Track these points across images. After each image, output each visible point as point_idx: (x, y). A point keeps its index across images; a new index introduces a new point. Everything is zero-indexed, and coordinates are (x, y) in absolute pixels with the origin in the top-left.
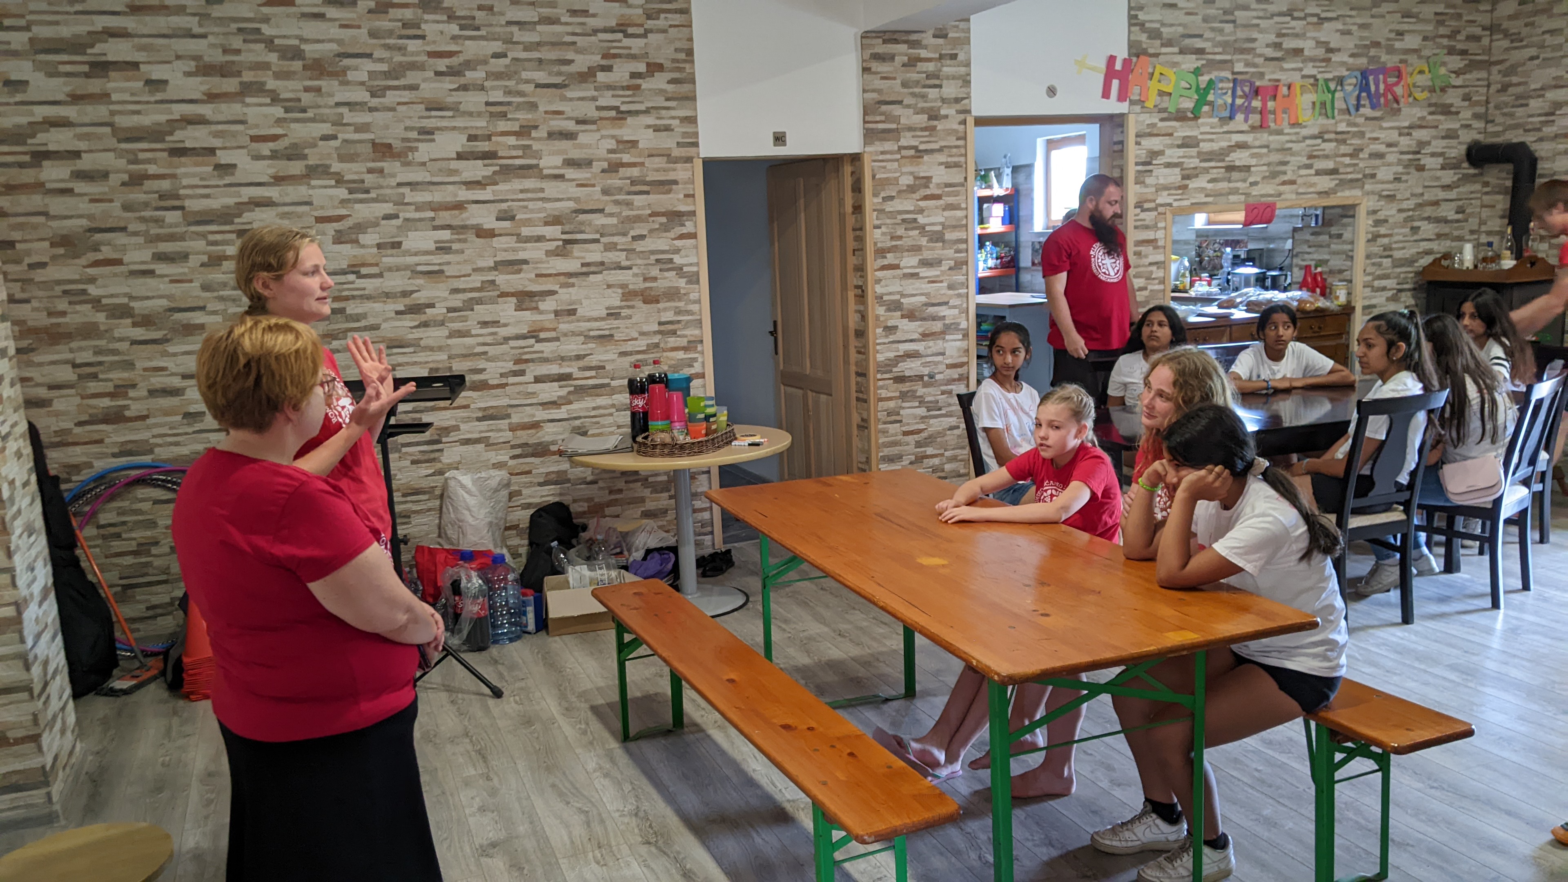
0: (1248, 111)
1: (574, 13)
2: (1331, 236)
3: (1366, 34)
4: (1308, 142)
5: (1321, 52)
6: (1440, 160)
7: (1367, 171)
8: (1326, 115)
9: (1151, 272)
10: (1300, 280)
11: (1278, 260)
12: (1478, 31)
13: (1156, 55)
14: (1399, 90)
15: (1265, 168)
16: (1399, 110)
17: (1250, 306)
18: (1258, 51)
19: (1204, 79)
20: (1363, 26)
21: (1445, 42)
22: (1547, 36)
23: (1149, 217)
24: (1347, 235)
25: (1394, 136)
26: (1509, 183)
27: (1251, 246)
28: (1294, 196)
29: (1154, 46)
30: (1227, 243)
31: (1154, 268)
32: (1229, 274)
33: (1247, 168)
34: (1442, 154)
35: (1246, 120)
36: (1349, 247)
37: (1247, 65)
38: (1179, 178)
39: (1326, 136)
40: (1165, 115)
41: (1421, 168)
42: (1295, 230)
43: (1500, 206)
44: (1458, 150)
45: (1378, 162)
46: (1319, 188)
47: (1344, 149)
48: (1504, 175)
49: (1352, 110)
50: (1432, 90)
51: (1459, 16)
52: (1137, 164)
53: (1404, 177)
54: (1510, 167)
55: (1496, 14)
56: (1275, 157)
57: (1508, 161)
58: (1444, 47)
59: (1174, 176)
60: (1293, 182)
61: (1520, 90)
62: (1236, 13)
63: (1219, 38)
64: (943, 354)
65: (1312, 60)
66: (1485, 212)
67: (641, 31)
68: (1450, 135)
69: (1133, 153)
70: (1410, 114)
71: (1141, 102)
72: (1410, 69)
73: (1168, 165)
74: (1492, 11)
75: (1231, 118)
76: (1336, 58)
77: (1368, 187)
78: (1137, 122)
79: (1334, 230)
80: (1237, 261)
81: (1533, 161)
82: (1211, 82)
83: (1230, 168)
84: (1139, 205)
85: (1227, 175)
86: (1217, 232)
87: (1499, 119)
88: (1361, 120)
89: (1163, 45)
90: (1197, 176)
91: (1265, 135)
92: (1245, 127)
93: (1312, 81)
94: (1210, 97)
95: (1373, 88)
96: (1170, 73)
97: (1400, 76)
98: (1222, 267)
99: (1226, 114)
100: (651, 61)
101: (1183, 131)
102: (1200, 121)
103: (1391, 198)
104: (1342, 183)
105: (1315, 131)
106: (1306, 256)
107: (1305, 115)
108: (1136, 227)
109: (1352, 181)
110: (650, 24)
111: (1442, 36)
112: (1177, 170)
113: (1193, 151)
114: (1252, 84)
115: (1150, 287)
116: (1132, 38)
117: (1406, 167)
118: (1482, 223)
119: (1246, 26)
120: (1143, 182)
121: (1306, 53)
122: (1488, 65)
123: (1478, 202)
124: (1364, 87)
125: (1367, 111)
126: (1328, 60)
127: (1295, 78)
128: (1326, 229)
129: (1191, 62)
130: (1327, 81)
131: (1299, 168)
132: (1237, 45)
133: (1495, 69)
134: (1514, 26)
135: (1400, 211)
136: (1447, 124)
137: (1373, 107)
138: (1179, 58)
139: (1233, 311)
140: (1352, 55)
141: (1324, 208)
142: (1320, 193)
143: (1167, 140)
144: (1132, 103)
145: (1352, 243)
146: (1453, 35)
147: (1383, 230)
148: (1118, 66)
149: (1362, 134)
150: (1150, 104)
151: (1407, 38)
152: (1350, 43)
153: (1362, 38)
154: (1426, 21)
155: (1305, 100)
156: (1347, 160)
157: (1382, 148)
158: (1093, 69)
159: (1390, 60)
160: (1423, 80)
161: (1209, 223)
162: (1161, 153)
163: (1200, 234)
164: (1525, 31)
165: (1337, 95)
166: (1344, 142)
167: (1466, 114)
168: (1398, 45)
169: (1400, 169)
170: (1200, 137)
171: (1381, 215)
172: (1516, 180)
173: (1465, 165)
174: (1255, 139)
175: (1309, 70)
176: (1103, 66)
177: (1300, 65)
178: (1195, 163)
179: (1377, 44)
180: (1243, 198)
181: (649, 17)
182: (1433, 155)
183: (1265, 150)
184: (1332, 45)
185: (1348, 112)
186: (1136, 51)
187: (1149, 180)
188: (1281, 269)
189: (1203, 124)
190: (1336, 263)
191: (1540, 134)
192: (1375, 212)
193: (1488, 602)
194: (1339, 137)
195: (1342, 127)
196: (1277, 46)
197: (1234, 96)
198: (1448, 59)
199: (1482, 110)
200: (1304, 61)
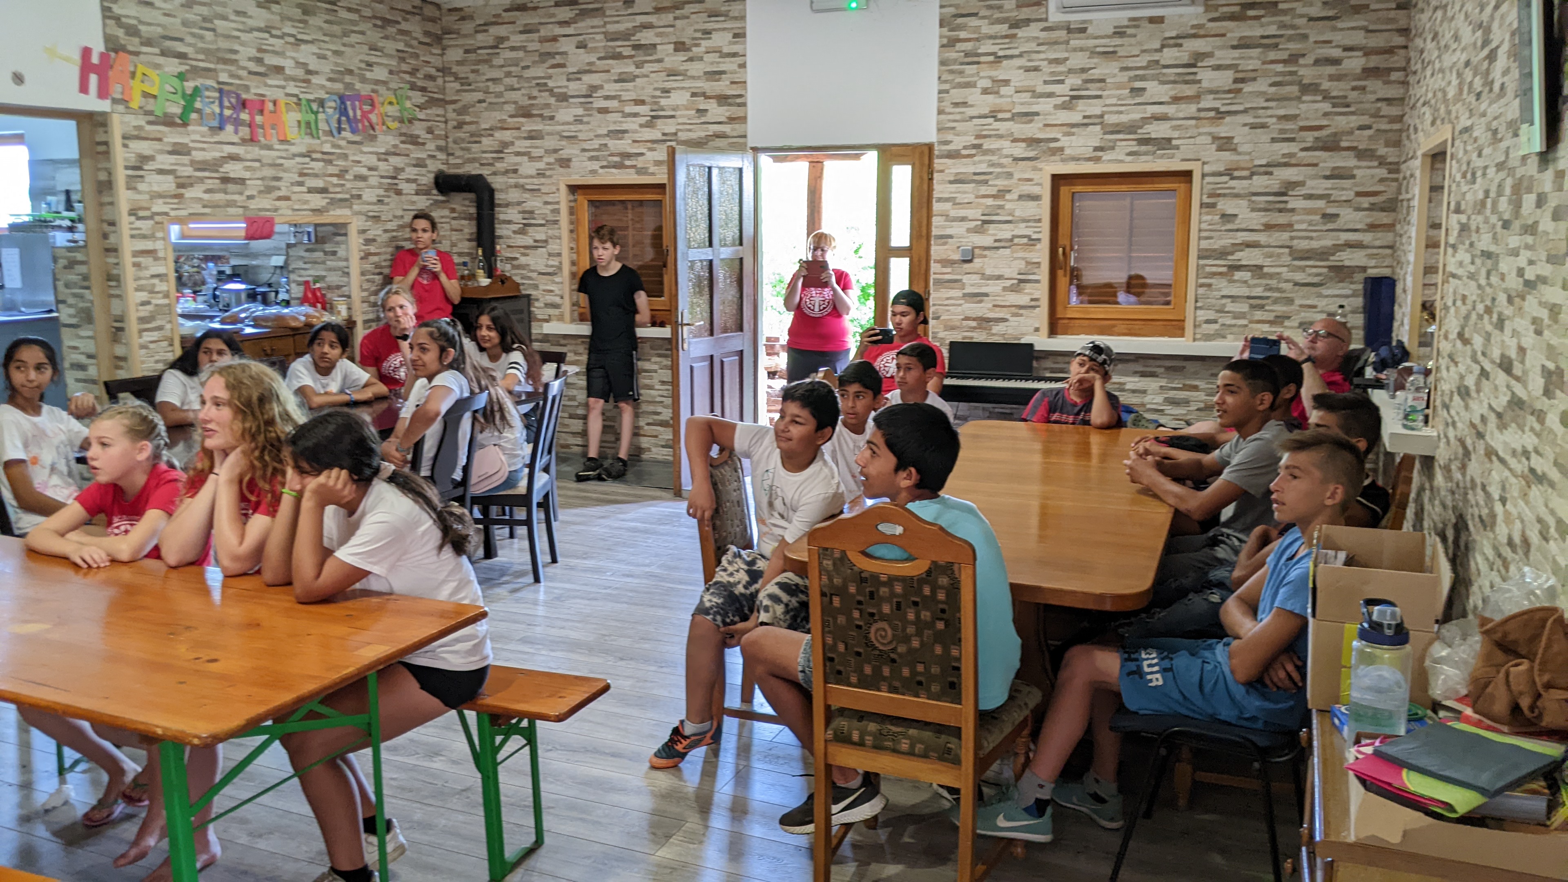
0: (237, 123)
2: (326, 253)
3: (339, 60)
4: (298, 159)
5: (300, 73)
6: (414, 186)
7: (354, 192)
8: (311, 134)
9: (154, 285)
10: (300, 295)
11: (265, 277)
12: (433, 71)
13: (137, 54)
14: (373, 117)
15: (259, 182)
16: (375, 137)
17: (257, 322)
18: (242, 63)
19: (190, 85)
20: (336, 53)
21: (407, 77)
22: (490, 84)
23: (145, 226)
24: (341, 253)
25: (373, 160)
26: (473, 210)
27: (235, 262)
28: (290, 212)
29: (133, 44)
30: (207, 259)
31: (156, 281)
32: (215, 289)
33: (242, 181)
34: (415, 181)
35: (236, 132)
36: (344, 264)
37: (232, 76)
38: (174, 186)
39: (314, 156)
40: (151, 118)
41: (399, 193)
42: (289, 246)
43: (466, 230)
44: (427, 179)
45: (361, 184)
46: (312, 206)
47: (331, 170)
48: (467, 203)
49: (335, 132)
50: (401, 121)
51: (417, 56)
52: (127, 168)
53: (386, 200)
54: (472, 196)
55: (445, 58)
56: (269, 172)
57: (470, 191)
58: (409, 82)
59: (167, 184)
60: (287, 198)
61: (472, 128)
62: (216, 22)
63: (200, 45)
65: (294, 79)
66: (455, 236)
68: (420, 164)
69: (121, 156)
70: (386, 141)
71: (124, 102)
72: (381, 99)
73: (161, 172)
74: (442, 55)
75: (221, 128)
76: (315, 80)
77: (355, 207)
78: (122, 123)
79: (328, 247)
80: (223, 277)
81: (492, 192)
82: (196, 89)
83: (226, 180)
84: (132, 212)
85: (223, 186)
86: (195, 247)
87: (458, 153)
88: (343, 143)
89: (142, 44)
90: (191, 185)
91: (257, 149)
92: (236, 139)
93: (295, 99)
94: (198, 105)
95: (351, 113)
96: (153, 74)
97: (373, 105)
98: (204, 283)
99: (215, 123)
101: (173, 137)
102: (190, 128)
103: (376, 218)
104: (333, 202)
105: (303, 149)
106: (303, 272)
107: (292, 133)
108: (132, 236)
109: (341, 200)
111: (405, 72)
112: (170, 178)
113: (185, 159)
114: (238, 96)
115: (154, 301)
116: (108, 31)
117: (387, 190)
118: (453, 245)
119: (228, 37)
120: (135, 189)
121: (288, 72)
122: (443, 103)
123: (447, 226)
124: (343, 112)
125: (346, 134)
126: (308, 81)
127: (279, 94)
128: (319, 246)
129: (173, 66)
130: (309, 101)
131: (292, 184)
132: (220, 55)
133: (450, 107)
134: (463, 71)
135: (386, 231)
136: (418, 154)
137: (353, 131)
138: (161, 60)
139: (240, 326)
140: (330, 80)
141: (316, 226)
142: (313, 210)
143: (157, 145)
144: (115, 101)
145: (347, 260)
146: (413, 72)
147: (372, 249)
148: (95, 59)
149: (345, 156)
150: (134, 105)
151: (376, 69)
152: (326, 67)
153: (337, 64)
154: (390, 56)
155: (291, 118)
156: (335, 180)
157: (364, 171)
158: (67, 59)
159: (365, 89)
160: (392, 110)
162: (151, 158)
164: (472, 76)
165: (321, 116)
166: (330, 162)
167: (431, 146)
168: (369, 75)
169: (381, 192)
170: (191, 145)
171: (370, 235)
172: (479, 207)
173: (435, 192)
174: (247, 152)
175: (292, 89)
176: (77, 57)
177: (282, 83)
178: (188, 171)
179: (350, 72)
180: (240, 211)
182: (408, 181)
183: (257, 164)
184: (311, 68)
185: (331, 133)
186: (113, 46)
187: (142, 187)
188: (270, 285)
189: (194, 132)
190: (333, 279)
191: (493, 169)
192: (364, 231)
193: (530, 579)
194: (326, 157)
195: (327, 148)
196: (259, 61)
197: (221, 106)
198: (411, 93)
199: (442, 143)
200: (286, 80)
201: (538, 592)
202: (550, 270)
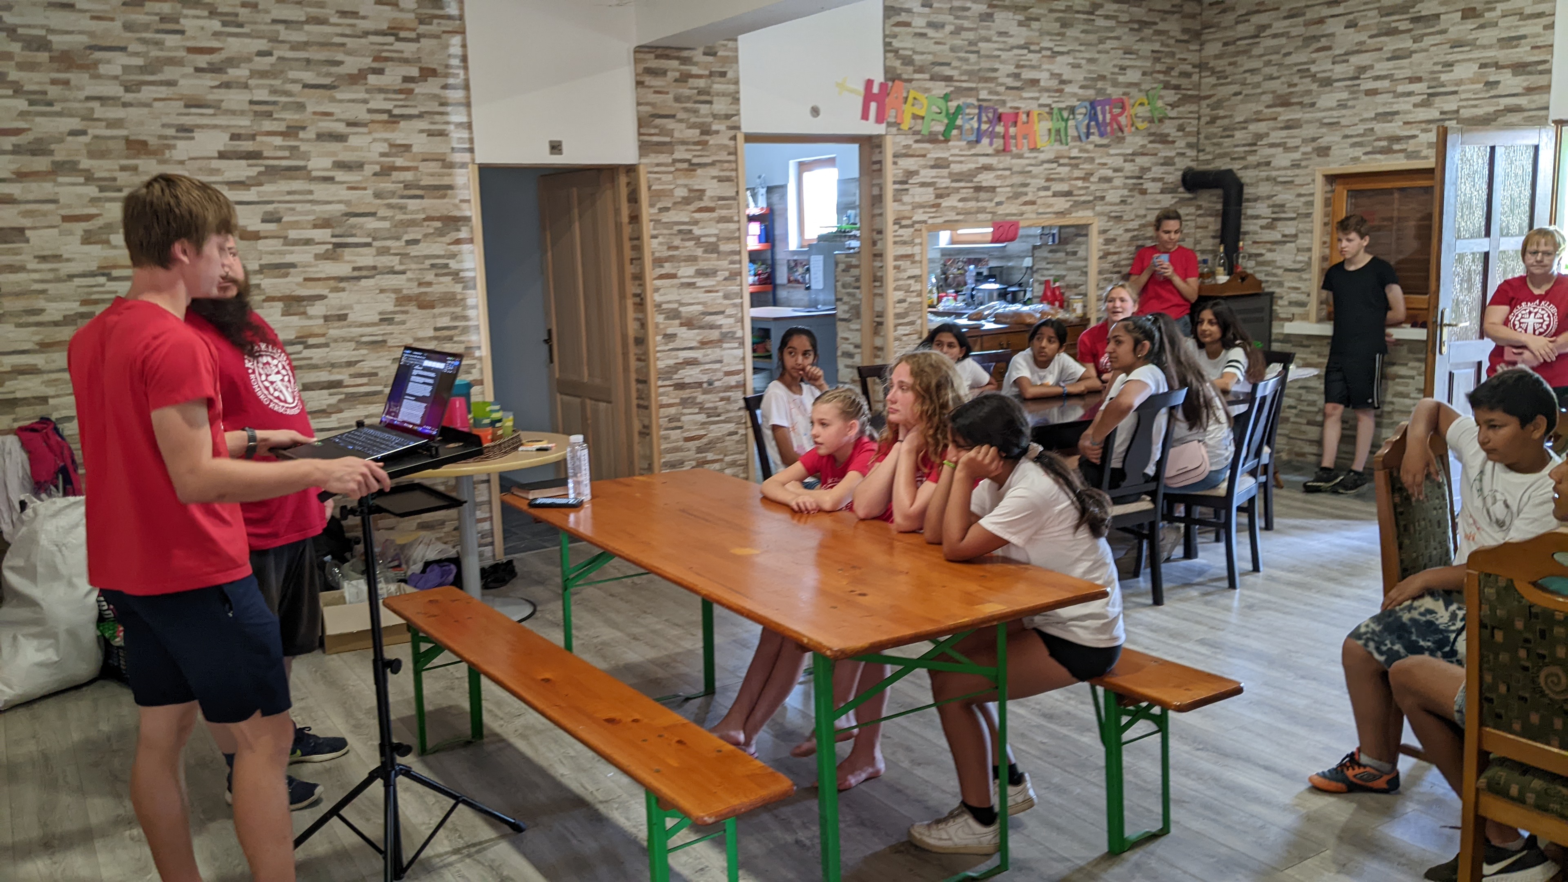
0: (993, 135)
1: (343, 14)
2: (1067, 254)
3: (1093, 68)
4: (1046, 166)
5: (1054, 83)
6: (1159, 185)
7: (1098, 194)
8: (1061, 141)
9: (910, 285)
10: (1041, 294)
11: (1017, 277)
12: (1188, 68)
13: (910, 81)
14: (1123, 120)
15: (1008, 189)
16: (1124, 138)
17: (998, 318)
18: (1000, 80)
19: (953, 104)
20: (1091, 61)
21: (1161, 77)
22: (1247, 75)
23: (906, 233)
24: (1081, 253)
25: (1119, 162)
26: (1219, 207)
27: (993, 264)
28: (1034, 216)
29: (907, 72)
30: (970, 262)
31: (912, 282)
32: (973, 289)
33: (992, 189)
34: (1161, 180)
35: (991, 144)
36: (1082, 263)
37: (990, 93)
38: (933, 196)
39: (1062, 161)
40: (918, 137)
41: (1144, 192)
42: (1035, 248)
43: (1211, 227)
44: (1174, 176)
45: (1106, 186)
46: (1056, 209)
47: (1077, 173)
48: (1214, 199)
49: (1083, 137)
50: (1151, 121)
51: (1173, 54)
52: (895, 183)
53: (1130, 200)
54: (1220, 192)
55: (1204, 53)
56: (1018, 179)
57: (1216, 187)
58: (1161, 82)
59: (927, 195)
60: (1033, 203)
61: (1226, 122)
62: (980, 44)
63: (965, 67)
64: (720, 362)
65: (1047, 90)
66: (1200, 234)
67: (413, 35)
68: (1168, 162)
69: (891, 172)
70: (1134, 142)
71: (897, 124)
72: (1132, 101)
73: (923, 185)
74: (1200, 51)
75: (978, 141)
76: (1068, 89)
77: (1097, 208)
78: (894, 143)
79: (1069, 248)
80: (980, 278)
81: (1240, 186)
82: (958, 107)
83: (978, 189)
84: (897, 222)
85: (975, 195)
86: (960, 251)
87: (1208, 149)
88: (1090, 147)
89: (915, 72)
90: (948, 195)
91: (1008, 158)
92: (990, 151)
93: (1047, 109)
94: (959, 122)
95: (1100, 117)
96: (922, 97)
97: (1123, 108)
98: (966, 284)
99: (973, 138)
100: (425, 66)
101: (936, 152)
102: (951, 143)
103: (1118, 218)
104: (1077, 205)
105: (1051, 156)
106: (1046, 272)
107: (1042, 141)
108: (895, 243)
109: (1084, 202)
110: (422, 29)
111: (1159, 72)
112: (931, 190)
113: (945, 172)
114: (995, 111)
115: (909, 300)
116: (888, 63)
117: (1131, 190)
118: (1197, 242)
119: (988, 57)
120: (900, 200)
121: (1042, 83)
122: (1199, 98)
123: (1193, 224)
124: (1093, 117)
125: (1095, 138)
126: (1061, 91)
127: (1033, 106)
128: (1061, 247)
129: (940, 88)
130: (1060, 109)
131: (1039, 189)
132: (981, 74)
133: (1204, 103)
134: (1220, 64)
135: (1127, 230)
136: (1166, 152)
137: (1102, 135)
138: (930, 84)
139: (983, 322)
140: (1081, 87)
141: (1061, 227)
142: (1057, 213)
143: (921, 161)
144: (889, 125)
145: (1086, 259)
146: (1168, 71)
147: (1112, 249)
148: (876, 90)
149: (1092, 160)
150: (905, 126)
151: (1129, 72)
152: (1079, 76)
153: (1090, 72)
154: (1145, 58)
155: (1042, 127)
156: (1080, 183)
157: (1109, 173)
158: (852, 91)
159: (1115, 93)
160: (1142, 111)
161: (952, 242)
162: (915, 173)
163: (945, 252)
164: (1229, 69)
165: (1071, 123)
166: (1076, 166)
167: (1181, 144)
168: (1121, 79)
169: (1126, 192)
170: (951, 159)
171: (1111, 234)
172: (1226, 204)
173: (1181, 189)
174: (999, 162)
175: (1045, 99)
176: (861, 89)
177: (1037, 95)
178: (946, 182)
179: (1102, 78)
180: (989, 216)
181: (421, 22)
182: (1154, 180)
183: (1008, 173)
184: (1064, 77)
185: (1079, 138)
186: (891, 76)
187: (906, 199)
188: (1020, 285)
189: (954, 147)
190: (1072, 278)
191: (1244, 163)
192: (1105, 232)
193: (1225, 584)
194: (1073, 162)
195: (1075, 153)
196: (1017, 76)
197: (980, 121)
198: (1164, 92)
199: (1193, 140)
200: (1040, 91)
201: (1232, 598)
202: (1298, 266)
